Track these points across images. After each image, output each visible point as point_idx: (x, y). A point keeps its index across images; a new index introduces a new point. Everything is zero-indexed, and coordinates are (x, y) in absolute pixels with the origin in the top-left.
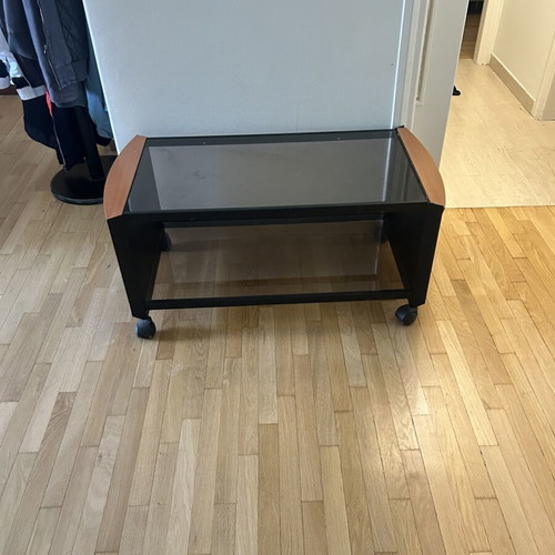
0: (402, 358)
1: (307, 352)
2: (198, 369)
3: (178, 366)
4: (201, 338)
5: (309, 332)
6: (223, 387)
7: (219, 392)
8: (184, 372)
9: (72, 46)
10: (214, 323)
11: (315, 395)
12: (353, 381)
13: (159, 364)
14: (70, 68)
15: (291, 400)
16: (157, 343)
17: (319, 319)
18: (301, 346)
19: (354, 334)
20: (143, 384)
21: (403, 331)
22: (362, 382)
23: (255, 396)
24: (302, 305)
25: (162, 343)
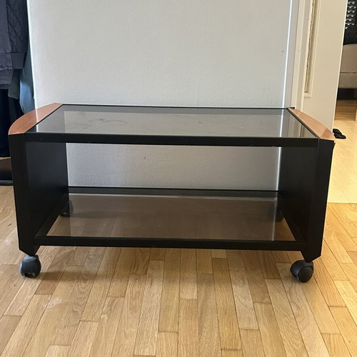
0: (298, 308)
1: (195, 297)
2: (77, 304)
3: (56, 300)
4: (85, 280)
5: (199, 282)
6: (100, 321)
7: (95, 325)
8: (61, 307)
9: (14, 40)
10: (101, 270)
11: (200, 334)
12: (243, 324)
13: (37, 298)
14: (9, 56)
15: (174, 336)
16: (40, 281)
17: (210, 272)
18: (190, 292)
19: (247, 286)
20: (16, 313)
21: (298, 288)
22: (254, 325)
23: (134, 330)
24: (194, 250)
25: (44, 282)
